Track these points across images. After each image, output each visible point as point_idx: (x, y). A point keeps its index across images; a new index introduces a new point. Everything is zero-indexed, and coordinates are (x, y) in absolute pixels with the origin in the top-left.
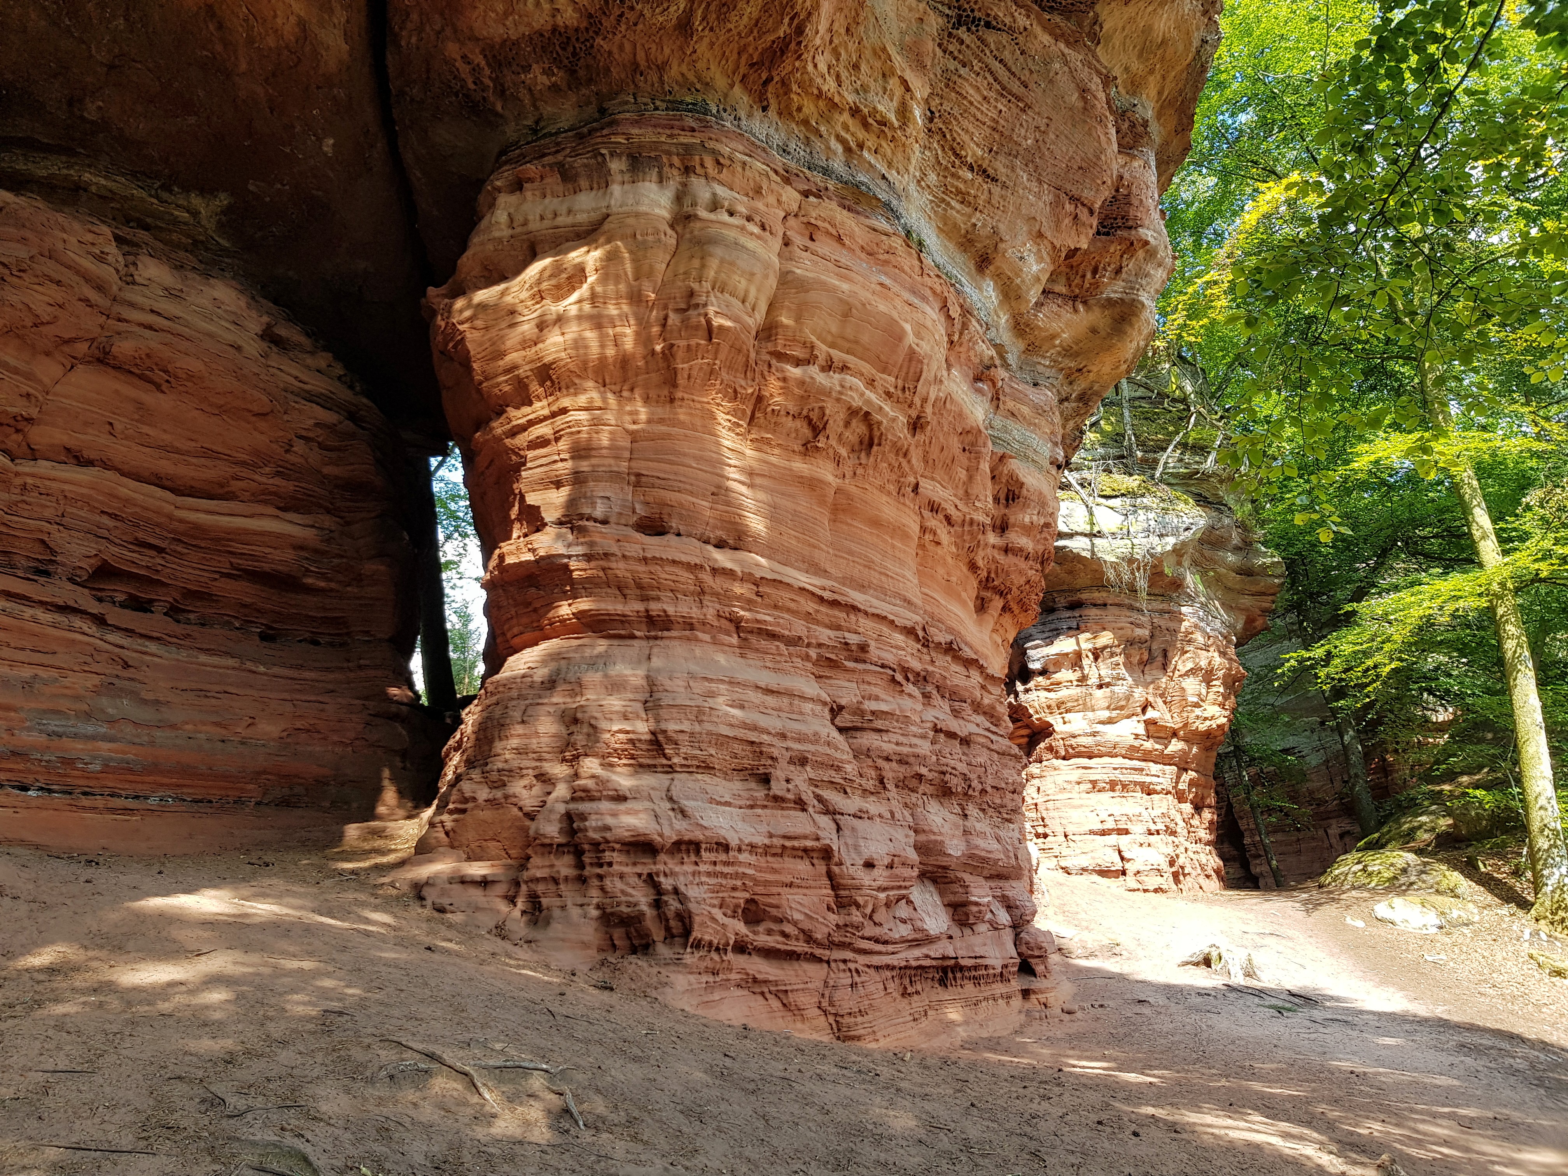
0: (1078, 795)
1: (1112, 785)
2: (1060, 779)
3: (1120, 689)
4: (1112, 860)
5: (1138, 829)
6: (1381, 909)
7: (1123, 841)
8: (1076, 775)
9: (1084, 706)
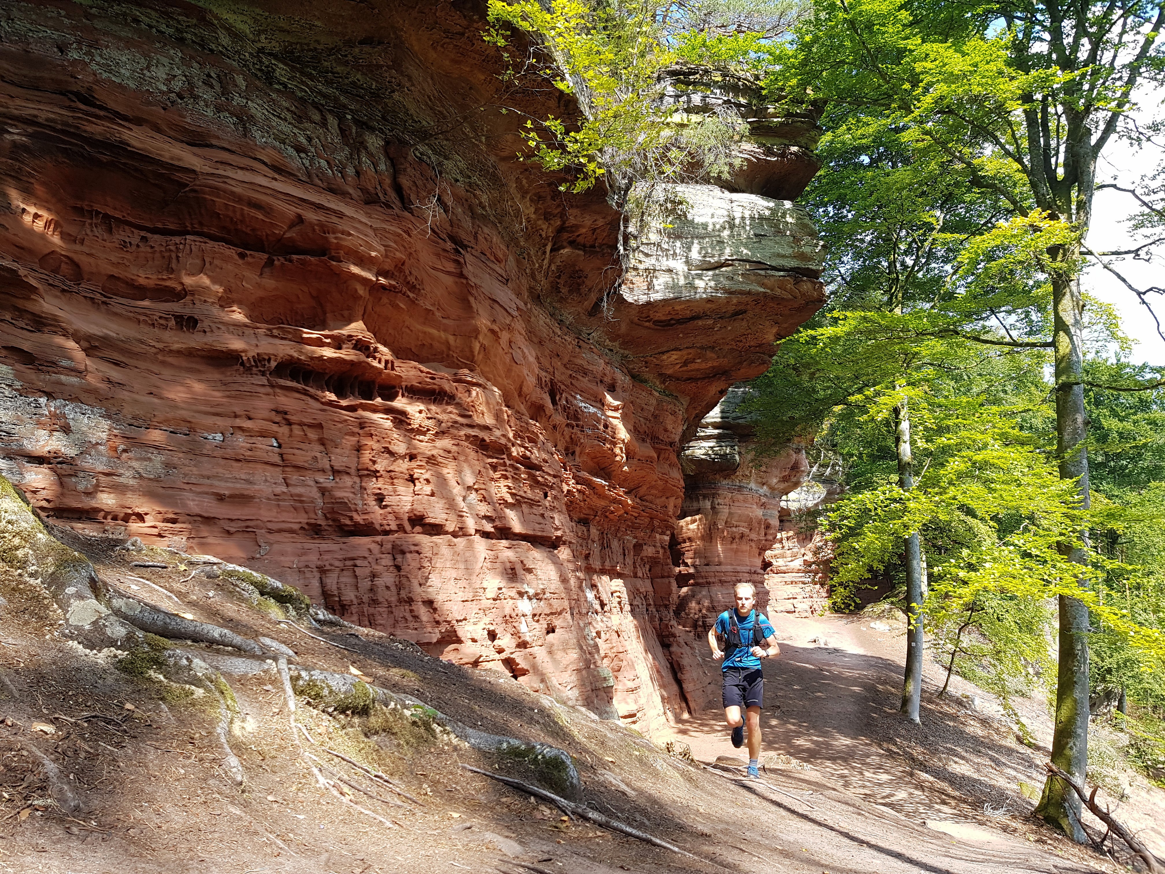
0: (781, 587)
1: (792, 583)
2: (775, 581)
3: (795, 550)
4: (791, 608)
5: (800, 597)
6: (872, 625)
7: (795, 601)
8: (780, 580)
9: (783, 556)
